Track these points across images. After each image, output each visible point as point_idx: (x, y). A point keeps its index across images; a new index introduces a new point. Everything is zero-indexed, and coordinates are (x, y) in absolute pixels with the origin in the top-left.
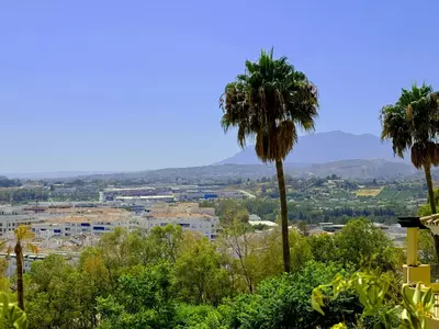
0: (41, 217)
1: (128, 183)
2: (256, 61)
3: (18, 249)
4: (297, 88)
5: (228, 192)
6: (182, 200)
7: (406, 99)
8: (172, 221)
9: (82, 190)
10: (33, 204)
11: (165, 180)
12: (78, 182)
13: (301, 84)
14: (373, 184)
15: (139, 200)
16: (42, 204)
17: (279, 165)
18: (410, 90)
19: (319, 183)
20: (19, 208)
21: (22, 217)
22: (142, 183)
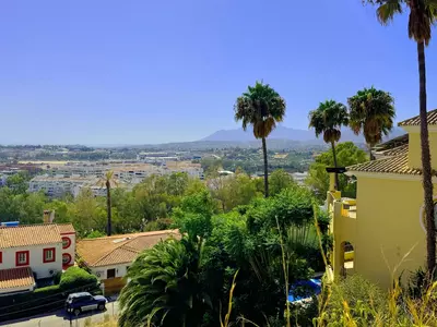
0: (106, 167)
1: (152, 150)
2: (254, 86)
3: (108, 184)
4: (276, 101)
5: (206, 156)
6: (182, 160)
7: (322, 107)
8: (178, 170)
9: (127, 154)
10: (101, 161)
11: (172, 149)
12: (126, 149)
13: (277, 98)
14: (283, 152)
15: (159, 159)
16: (106, 161)
17: (264, 141)
18: (324, 103)
19: (255, 151)
20: (94, 163)
21: (96, 168)
22: (161, 150)
